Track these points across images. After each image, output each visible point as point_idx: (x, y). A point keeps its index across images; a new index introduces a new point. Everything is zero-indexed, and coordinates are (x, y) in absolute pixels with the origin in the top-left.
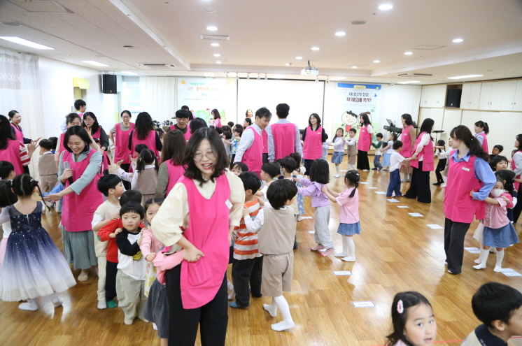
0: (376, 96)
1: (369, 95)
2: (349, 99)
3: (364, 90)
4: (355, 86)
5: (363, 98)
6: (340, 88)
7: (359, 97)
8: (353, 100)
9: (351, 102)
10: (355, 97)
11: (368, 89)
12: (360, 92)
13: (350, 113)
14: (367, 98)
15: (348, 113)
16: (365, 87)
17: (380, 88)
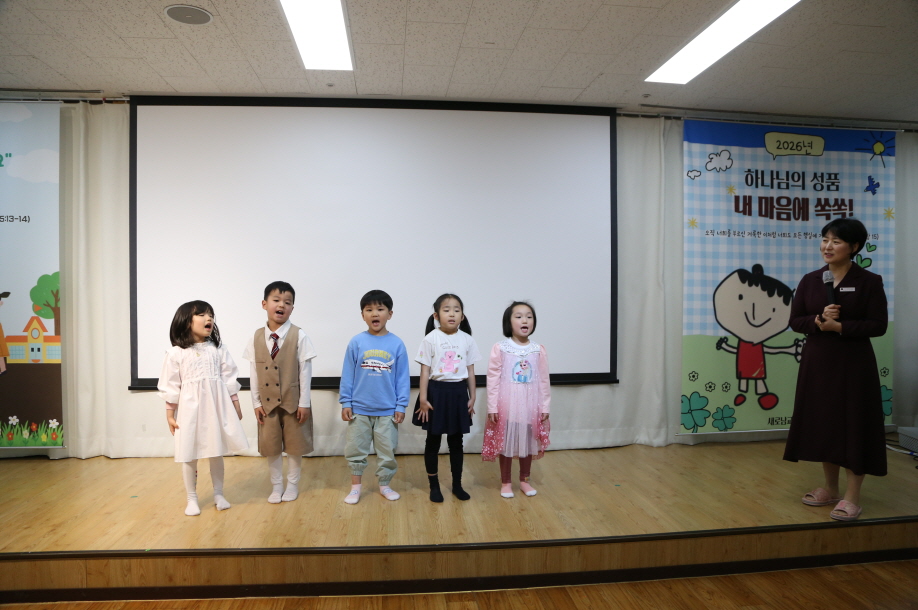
0: (873, 187)
1: (844, 183)
2: (743, 206)
3: (821, 160)
4: (771, 139)
5: (811, 195)
6: (696, 147)
7: (796, 193)
8: (768, 208)
9: (755, 221)
10: (774, 193)
11: (834, 155)
12: (798, 168)
13: (754, 276)
14: (833, 196)
15: (743, 275)
16: (819, 143)
17: (889, 150)
